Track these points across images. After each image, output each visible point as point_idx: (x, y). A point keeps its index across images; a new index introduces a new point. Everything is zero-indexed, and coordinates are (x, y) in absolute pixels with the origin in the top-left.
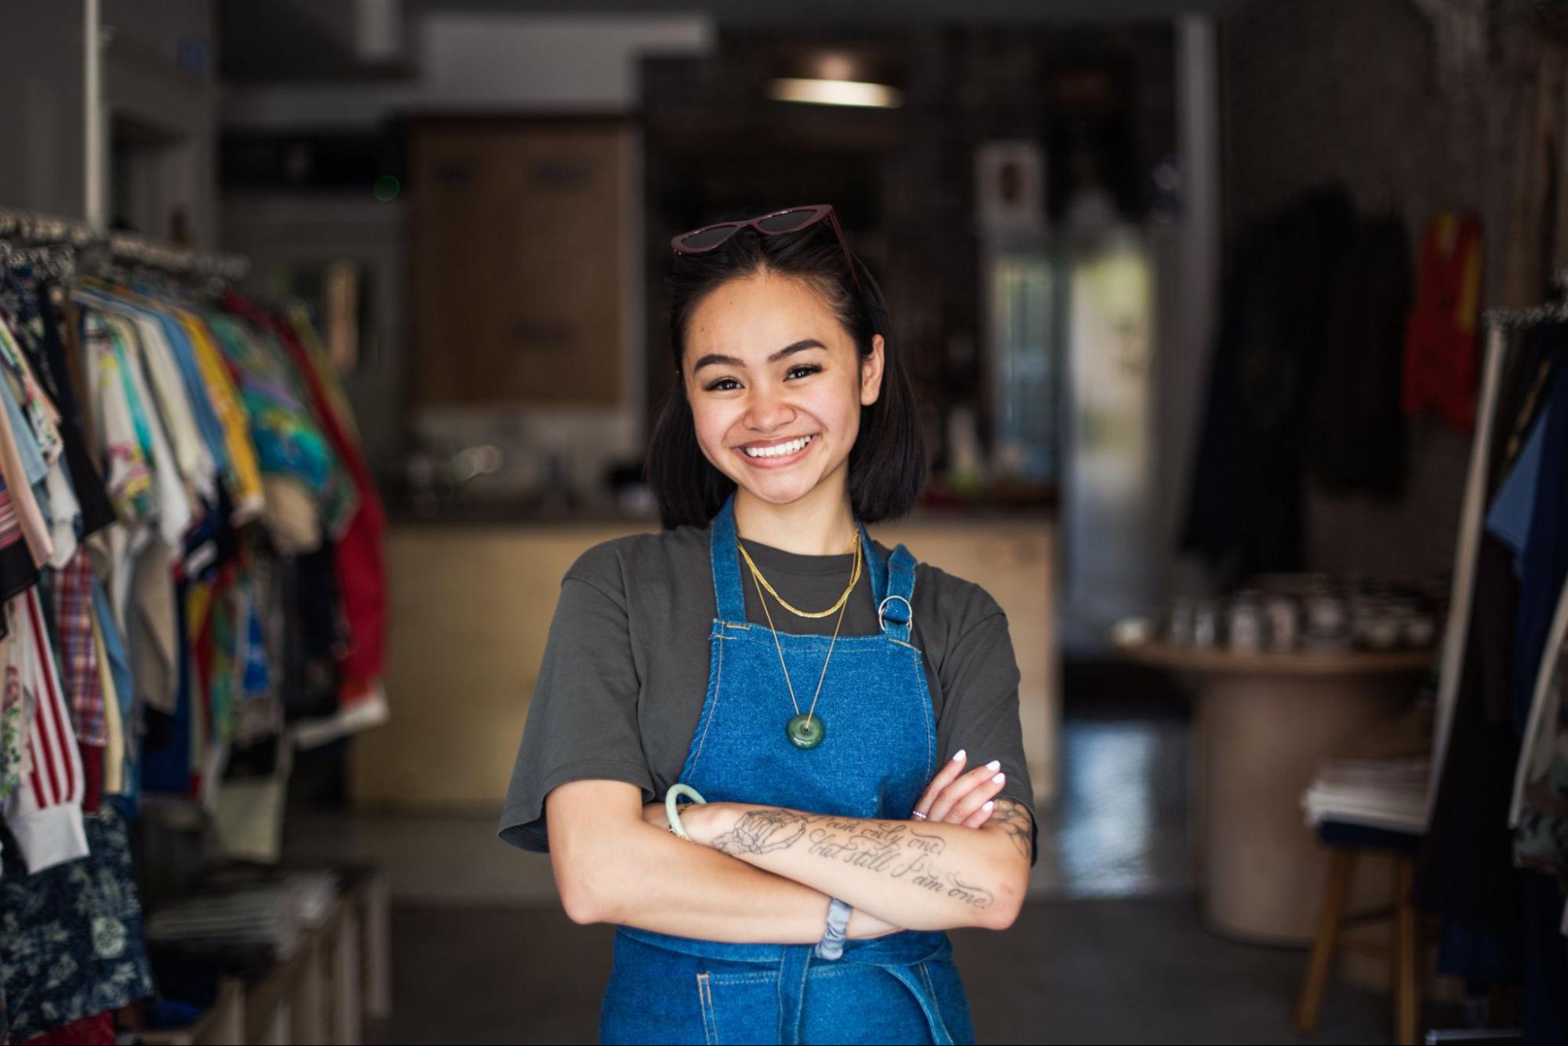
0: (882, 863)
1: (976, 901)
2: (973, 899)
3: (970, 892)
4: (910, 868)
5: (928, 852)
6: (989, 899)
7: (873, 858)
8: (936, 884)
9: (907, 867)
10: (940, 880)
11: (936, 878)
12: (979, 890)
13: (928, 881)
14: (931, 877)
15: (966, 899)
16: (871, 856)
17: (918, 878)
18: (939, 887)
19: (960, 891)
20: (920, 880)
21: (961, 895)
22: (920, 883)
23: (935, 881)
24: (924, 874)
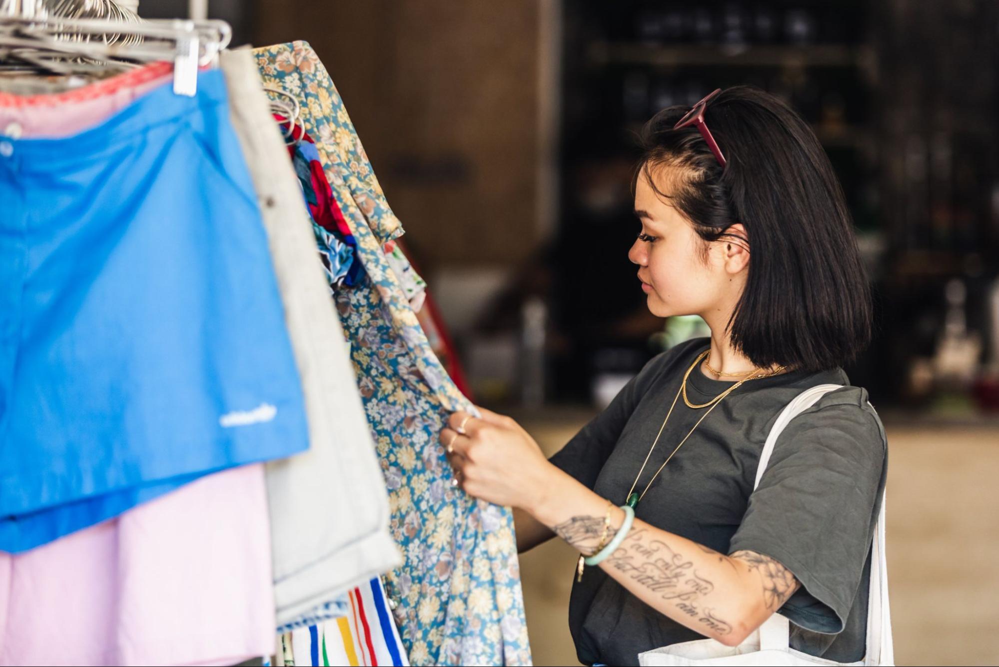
0: (660, 587)
1: (718, 629)
2: (716, 627)
3: (716, 623)
4: (679, 596)
5: (698, 592)
6: (728, 630)
7: (654, 582)
8: (694, 612)
9: (675, 595)
10: (696, 611)
11: (695, 608)
12: (724, 623)
13: (688, 608)
14: (692, 607)
15: (711, 626)
16: (653, 580)
17: (681, 604)
18: (694, 615)
19: (708, 620)
20: (682, 606)
21: (709, 623)
22: (681, 608)
23: (693, 610)
24: (687, 603)
